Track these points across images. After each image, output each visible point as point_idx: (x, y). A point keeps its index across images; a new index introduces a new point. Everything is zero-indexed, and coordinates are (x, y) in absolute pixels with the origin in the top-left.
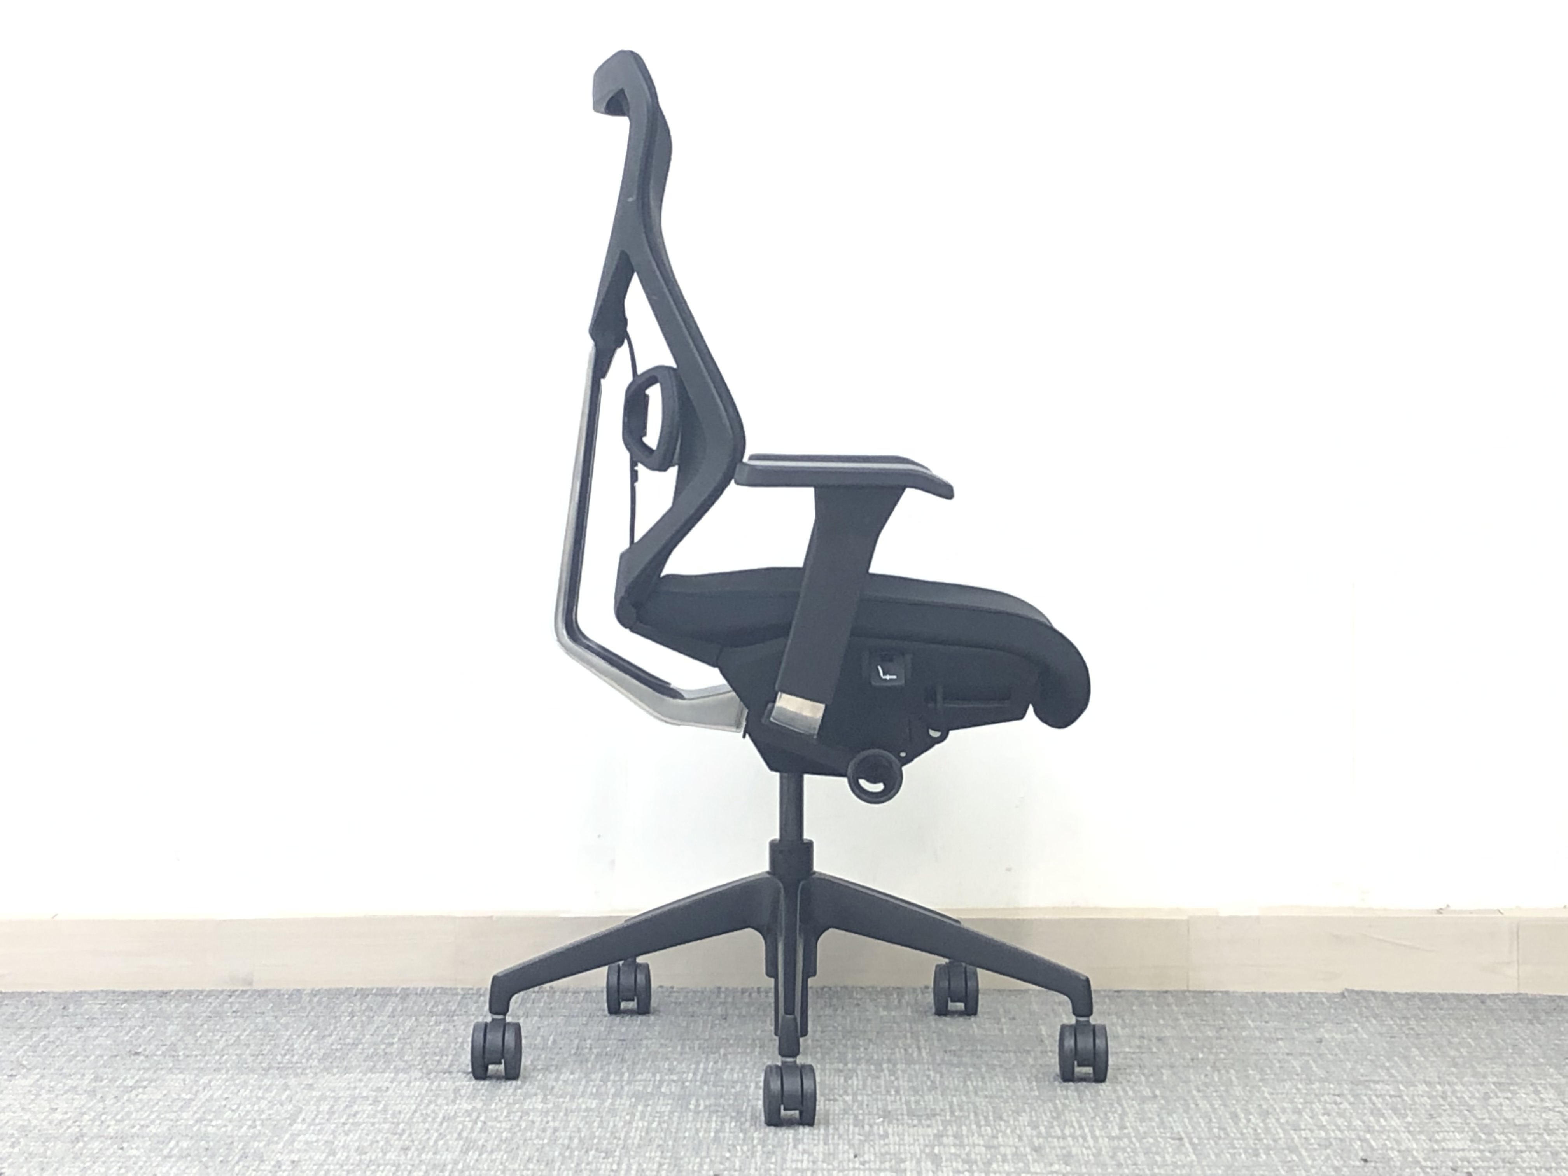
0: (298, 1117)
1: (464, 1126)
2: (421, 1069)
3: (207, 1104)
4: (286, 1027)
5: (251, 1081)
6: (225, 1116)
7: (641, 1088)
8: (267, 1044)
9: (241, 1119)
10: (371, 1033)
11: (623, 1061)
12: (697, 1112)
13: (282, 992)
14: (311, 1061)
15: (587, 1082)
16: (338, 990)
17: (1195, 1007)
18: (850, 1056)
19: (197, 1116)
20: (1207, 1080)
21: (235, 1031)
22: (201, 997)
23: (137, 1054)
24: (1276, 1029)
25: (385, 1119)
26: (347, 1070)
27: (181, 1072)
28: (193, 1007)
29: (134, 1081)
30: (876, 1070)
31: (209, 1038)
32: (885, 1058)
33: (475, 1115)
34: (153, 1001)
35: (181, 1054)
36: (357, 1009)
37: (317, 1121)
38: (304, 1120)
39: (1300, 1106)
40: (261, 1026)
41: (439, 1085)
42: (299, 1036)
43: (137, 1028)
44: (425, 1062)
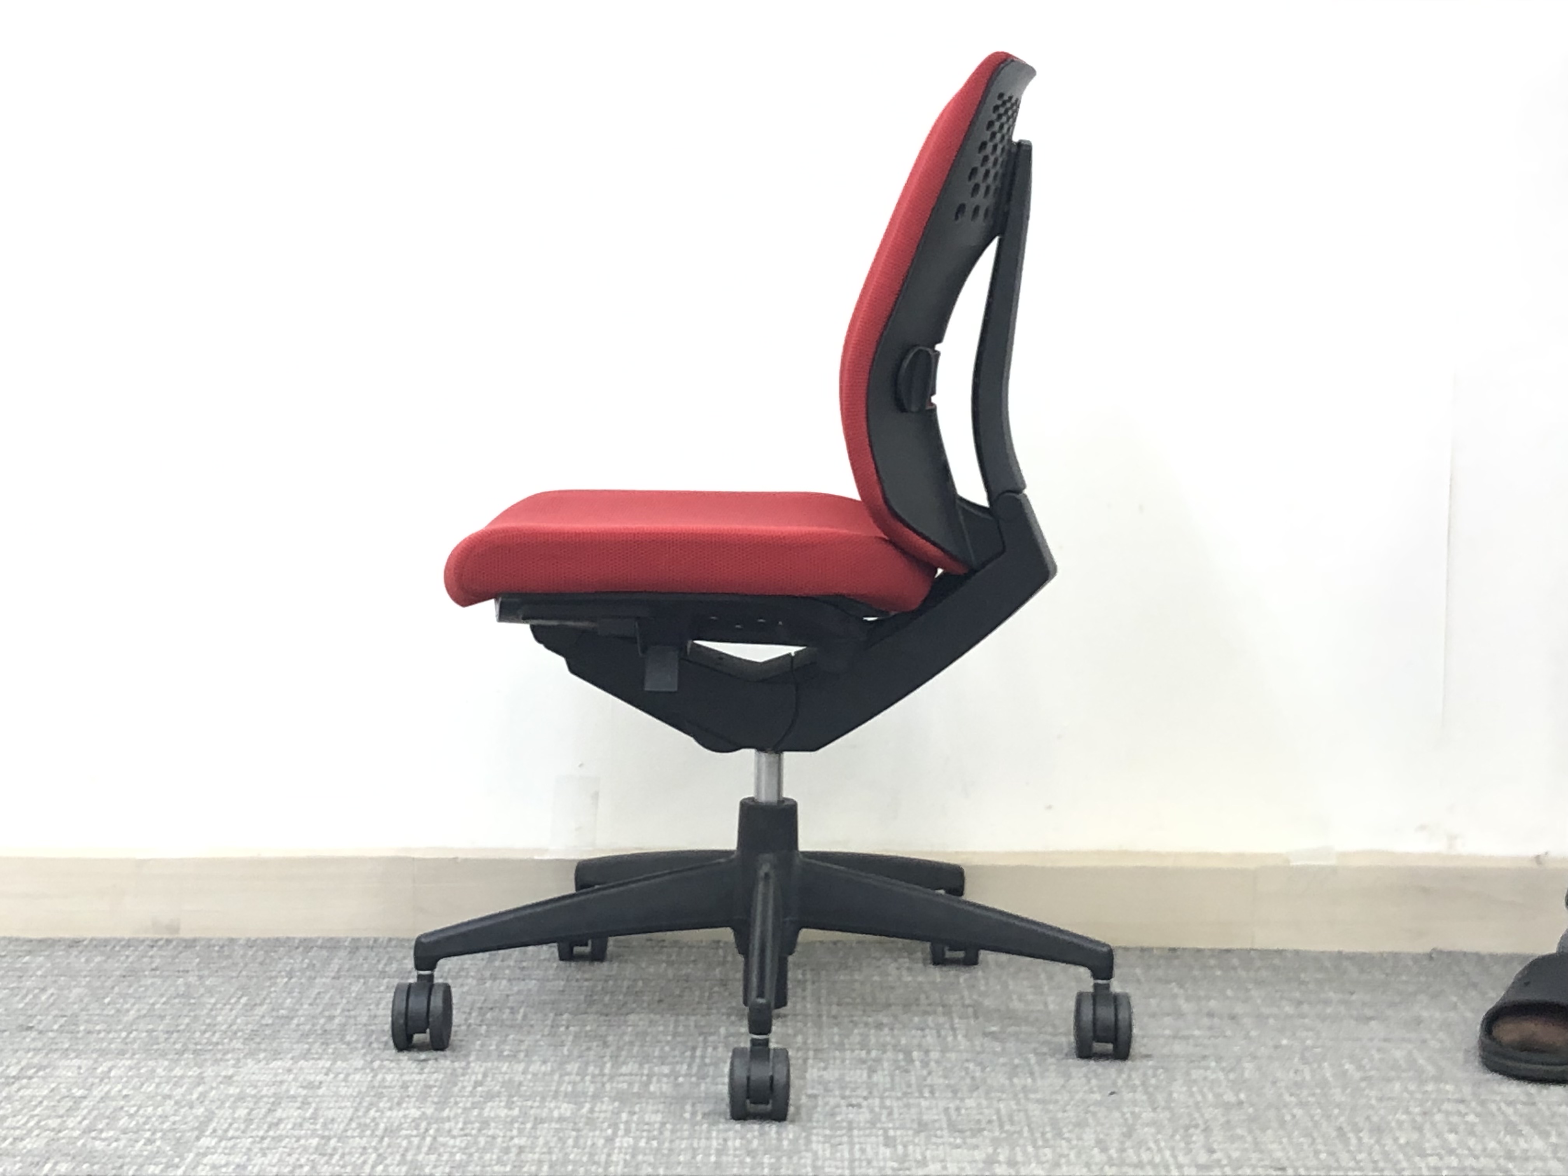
0: (207, 1126)
1: (410, 1142)
2: (365, 1055)
3: (102, 1105)
4: (210, 991)
5: (160, 1071)
6: (121, 1122)
7: (625, 1086)
8: (186, 1016)
9: (138, 1130)
10: (309, 1001)
11: (605, 1044)
12: (694, 1124)
13: (213, 942)
14: (235, 1041)
15: (561, 1076)
16: (277, 939)
17: (1264, 973)
18: (873, 1040)
19: (86, 1122)
20: (1299, 1079)
21: (150, 997)
22: (117, 948)
23: (30, 1028)
24: (1364, 1004)
25: (315, 1130)
26: (276, 1054)
27: (76, 1057)
28: (105, 961)
29: (19, 1067)
30: (905, 1059)
31: (118, 1006)
32: (915, 1042)
33: (423, 1125)
34: (61, 953)
35: (82, 1028)
36: (297, 966)
37: (231, 1133)
38: (215, 1131)
39: (1419, 1119)
40: (182, 989)
41: (384, 1080)
42: (225, 1005)
43: (36, 991)
44: (371, 1043)
